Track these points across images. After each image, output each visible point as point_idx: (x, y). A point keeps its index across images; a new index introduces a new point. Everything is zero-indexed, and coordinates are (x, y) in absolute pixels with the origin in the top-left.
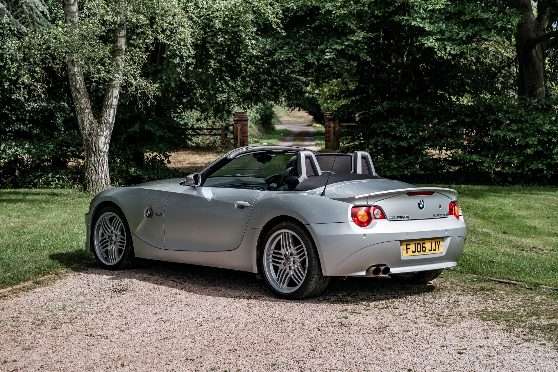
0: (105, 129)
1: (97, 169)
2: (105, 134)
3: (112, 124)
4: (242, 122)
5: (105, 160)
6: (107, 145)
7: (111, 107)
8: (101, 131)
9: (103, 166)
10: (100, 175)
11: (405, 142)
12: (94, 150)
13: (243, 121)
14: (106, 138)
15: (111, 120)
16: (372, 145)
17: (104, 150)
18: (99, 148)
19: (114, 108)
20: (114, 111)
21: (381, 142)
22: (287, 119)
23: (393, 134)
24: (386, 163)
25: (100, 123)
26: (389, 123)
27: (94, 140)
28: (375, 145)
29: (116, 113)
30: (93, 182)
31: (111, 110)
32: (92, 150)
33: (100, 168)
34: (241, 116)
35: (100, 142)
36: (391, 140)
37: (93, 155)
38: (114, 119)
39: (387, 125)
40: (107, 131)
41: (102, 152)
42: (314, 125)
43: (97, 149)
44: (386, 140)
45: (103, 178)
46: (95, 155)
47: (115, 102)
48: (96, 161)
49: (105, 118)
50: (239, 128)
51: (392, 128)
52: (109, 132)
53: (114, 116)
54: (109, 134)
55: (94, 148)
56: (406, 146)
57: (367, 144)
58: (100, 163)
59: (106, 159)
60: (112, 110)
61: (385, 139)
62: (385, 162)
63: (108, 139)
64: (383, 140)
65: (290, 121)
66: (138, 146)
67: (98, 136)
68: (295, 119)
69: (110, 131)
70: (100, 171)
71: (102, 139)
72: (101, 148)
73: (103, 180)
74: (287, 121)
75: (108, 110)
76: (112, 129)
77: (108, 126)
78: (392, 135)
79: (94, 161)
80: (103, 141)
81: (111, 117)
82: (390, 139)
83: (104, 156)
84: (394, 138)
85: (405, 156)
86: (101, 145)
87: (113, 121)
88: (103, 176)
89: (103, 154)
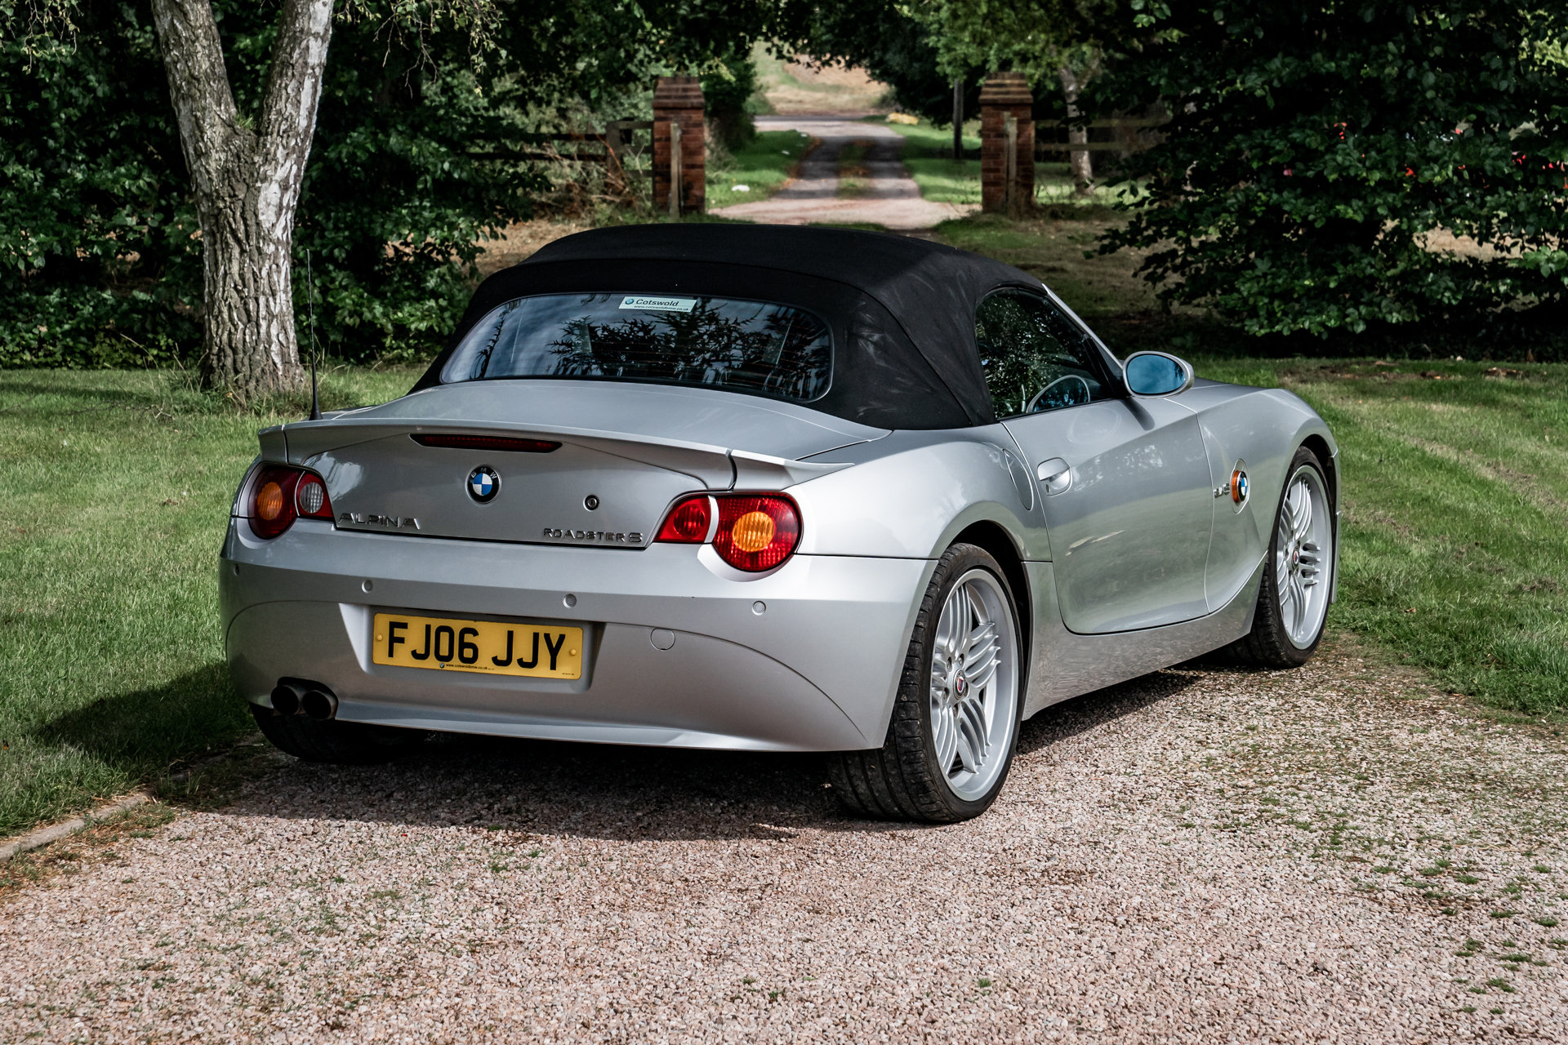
0: (280, 153)
1: (252, 306)
2: (281, 173)
3: (306, 136)
4: (684, 114)
5: (279, 272)
6: (290, 215)
7: (303, 74)
8: (266, 161)
9: (274, 294)
10: (263, 330)
11: (1357, 203)
12: (241, 235)
13: (686, 109)
14: (285, 188)
15: (303, 123)
16: (1231, 213)
17: (278, 232)
18: (258, 224)
19: (314, 75)
20: (315, 87)
21: (1266, 204)
22: (791, 97)
23: (1311, 174)
24: (1280, 281)
25: (260, 132)
26: (1295, 135)
27: (241, 196)
28: (1244, 212)
29: (319, 93)
30: (235, 351)
31: (301, 84)
32: (234, 233)
33: (262, 300)
34: (680, 93)
35: (261, 205)
36: (1302, 195)
37: (236, 252)
38: (315, 118)
39: (1288, 140)
40: (288, 164)
41: (267, 239)
42: (893, 116)
43: (253, 229)
44: (1285, 194)
45: (274, 339)
46: (243, 251)
47: (317, 53)
48: (249, 275)
49: (279, 112)
50: (676, 134)
51: (1307, 155)
52: (295, 168)
53: (313, 106)
54: (297, 176)
55: (242, 228)
56: (1359, 218)
57: (1208, 209)
58: (264, 282)
59: (285, 266)
60: (308, 83)
61: (1279, 192)
62: (1275, 276)
63: (290, 193)
64: (1275, 196)
65: (800, 102)
66: (366, 210)
67: (255, 182)
68: (819, 95)
69: (298, 162)
70: (263, 312)
71: (270, 193)
72: (266, 225)
73: (275, 348)
74: (790, 101)
75: (293, 85)
76: (307, 155)
77: (293, 143)
78: (1308, 178)
79: (242, 276)
80: (275, 200)
81: (304, 112)
82: (1299, 191)
83: (276, 257)
84: (1313, 188)
85: (1351, 254)
86: (267, 217)
87: (309, 126)
88: (274, 331)
89: (272, 248)
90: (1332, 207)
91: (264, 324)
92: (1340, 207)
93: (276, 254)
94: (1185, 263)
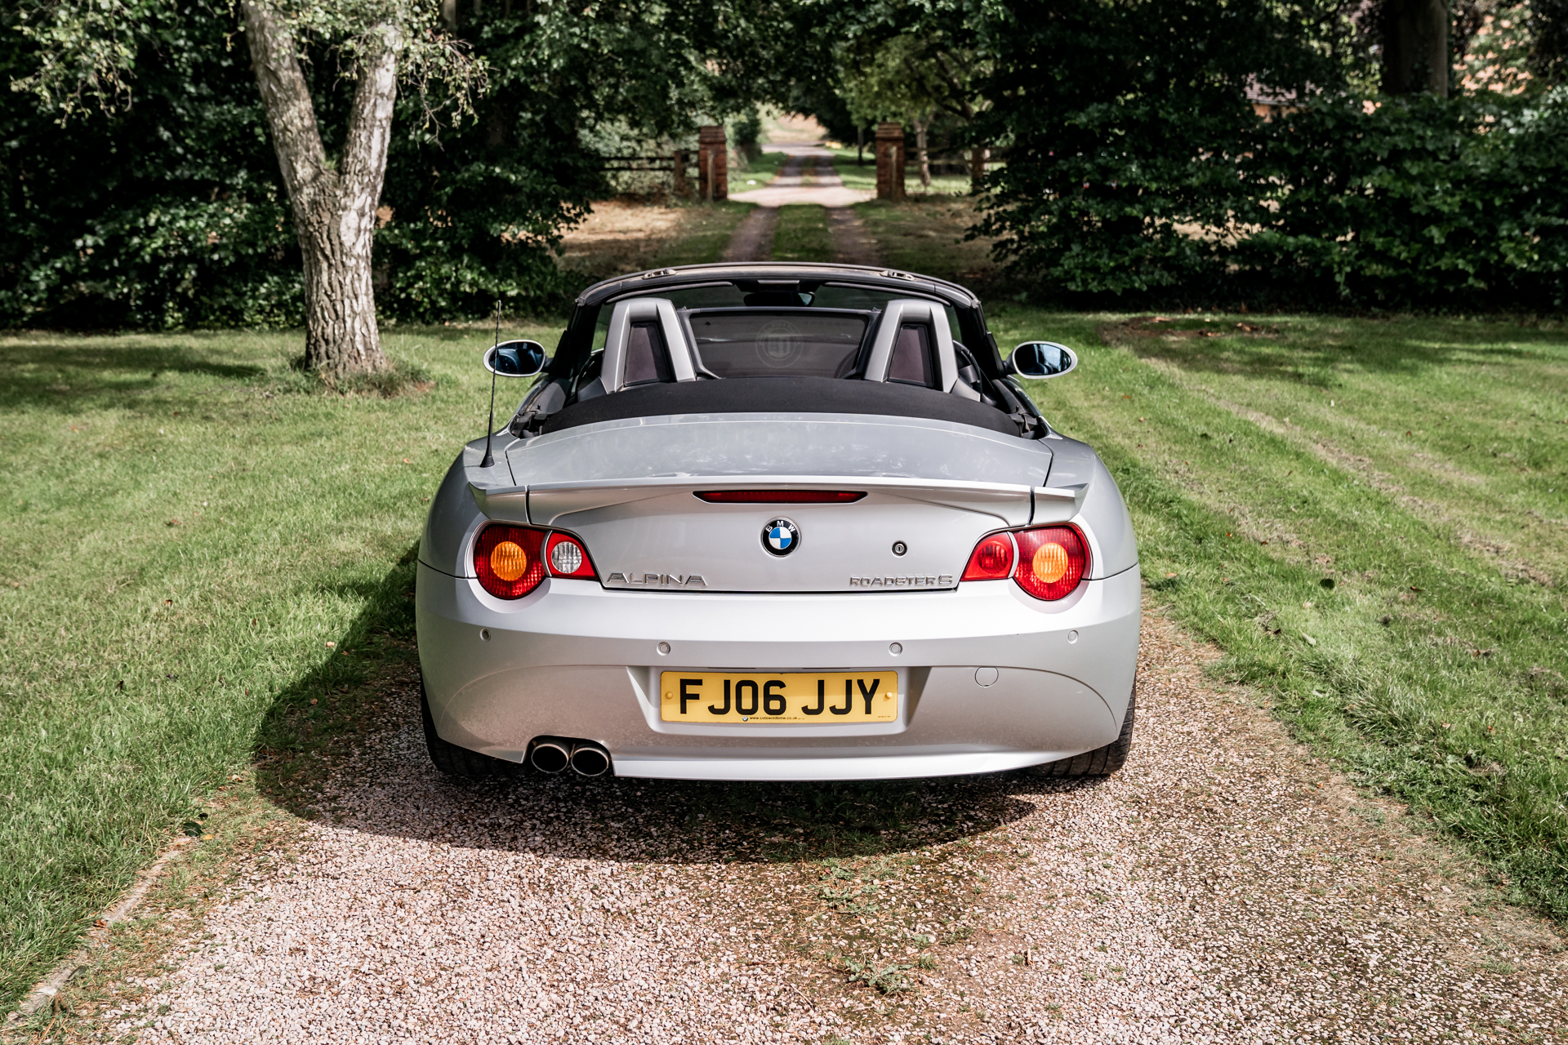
0: (357, 188)
1: (339, 307)
2: (358, 203)
3: (378, 174)
4: (716, 146)
5: (360, 279)
6: (367, 236)
7: (372, 126)
8: (346, 194)
9: (356, 297)
10: (349, 325)
12: (328, 252)
13: (716, 142)
14: (362, 215)
15: (375, 164)
17: (358, 250)
18: (341, 244)
19: (381, 126)
20: (383, 135)
22: (781, 135)
25: (341, 171)
27: (327, 222)
29: (388, 141)
30: (327, 342)
31: (372, 133)
32: (322, 250)
33: (347, 302)
35: (343, 229)
37: (325, 265)
38: (385, 160)
40: (364, 196)
41: (349, 255)
42: (828, 144)
43: (337, 248)
45: (357, 331)
46: (330, 265)
47: (384, 109)
48: (335, 284)
49: (355, 156)
50: (711, 157)
52: (369, 200)
53: (383, 150)
54: (372, 205)
55: (328, 247)
58: (348, 288)
59: (366, 275)
60: (377, 133)
63: (367, 219)
65: (784, 137)
67: (336, 209)
68: (792, 134)
69: (372, 193)
70: (348, 311)
71: (349, 220)
72: (347, 244)
73: (358, 338)
74: (781, 137)
75: (364, 134)
76: (379, 189)
77: (367, 180)
79: (330, 284)
80: (354, 225)
81: (375, 155)
83: (357, 268)
86: (348, 238)
87: (379, 166)
88: (357, 325)
89: (354, 261)
90: (1121, 209)
91: (348, 320)
92: (1128, 209)
93: (357, 267)
94: (1020, 247)
